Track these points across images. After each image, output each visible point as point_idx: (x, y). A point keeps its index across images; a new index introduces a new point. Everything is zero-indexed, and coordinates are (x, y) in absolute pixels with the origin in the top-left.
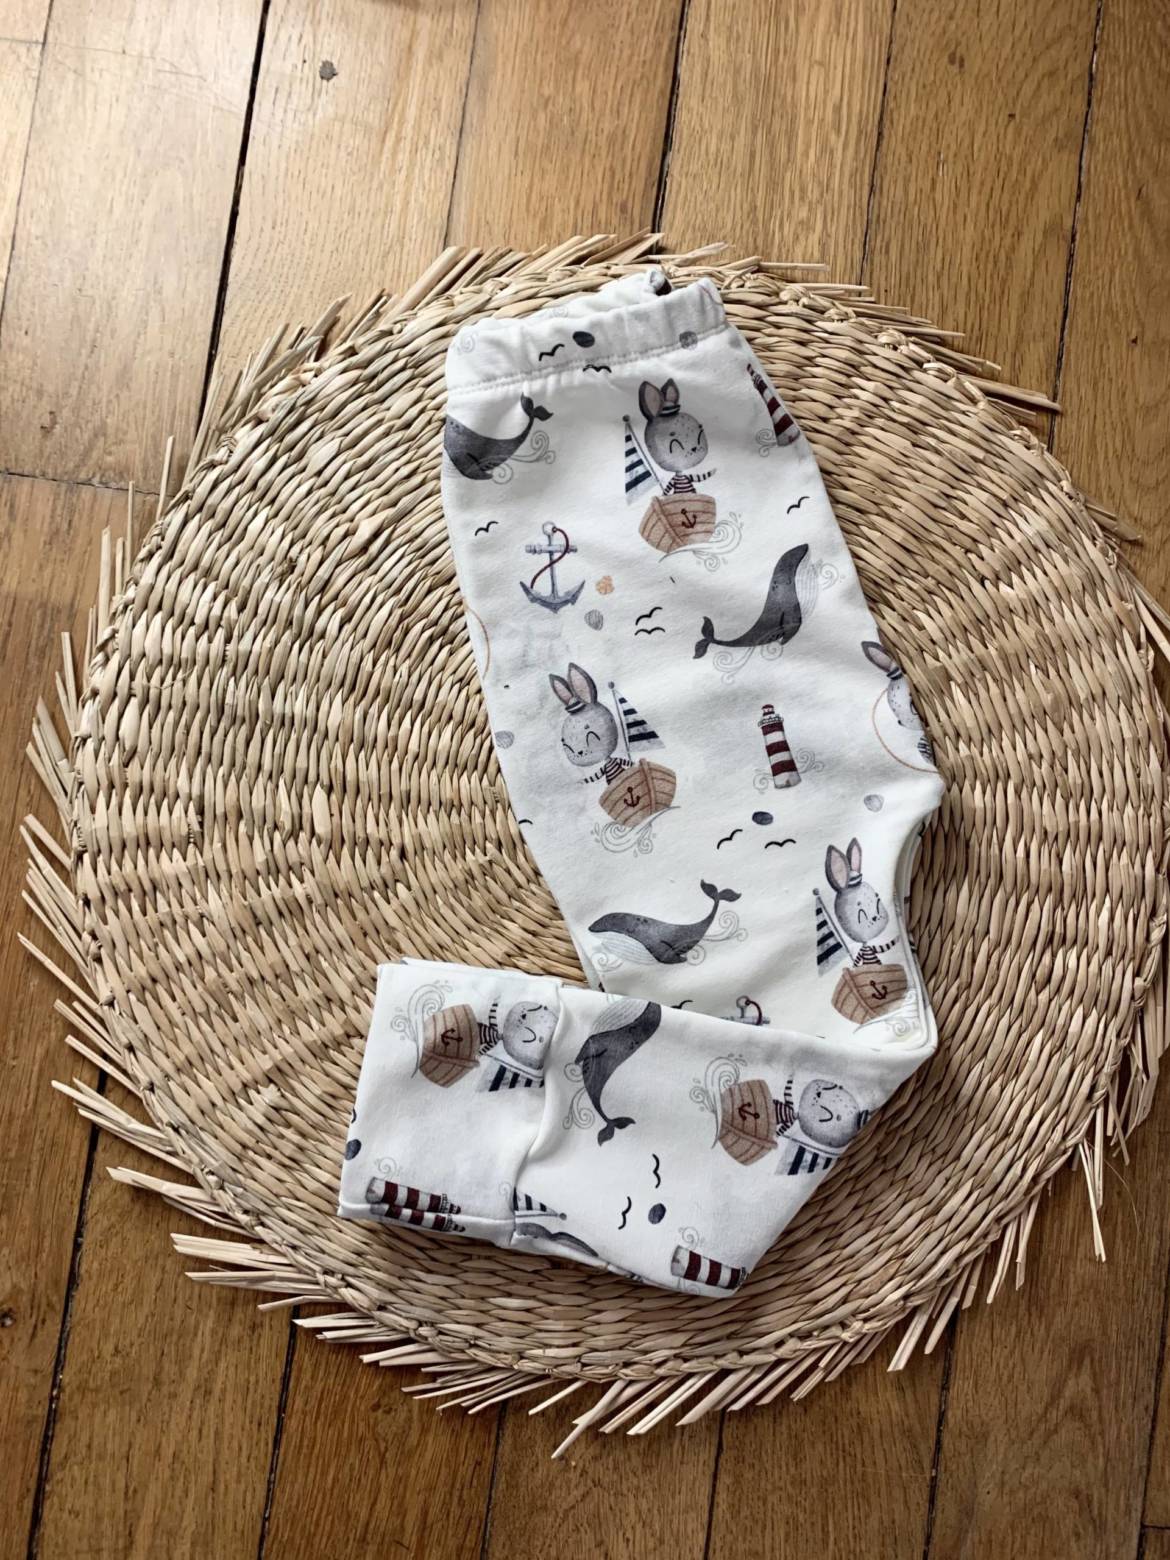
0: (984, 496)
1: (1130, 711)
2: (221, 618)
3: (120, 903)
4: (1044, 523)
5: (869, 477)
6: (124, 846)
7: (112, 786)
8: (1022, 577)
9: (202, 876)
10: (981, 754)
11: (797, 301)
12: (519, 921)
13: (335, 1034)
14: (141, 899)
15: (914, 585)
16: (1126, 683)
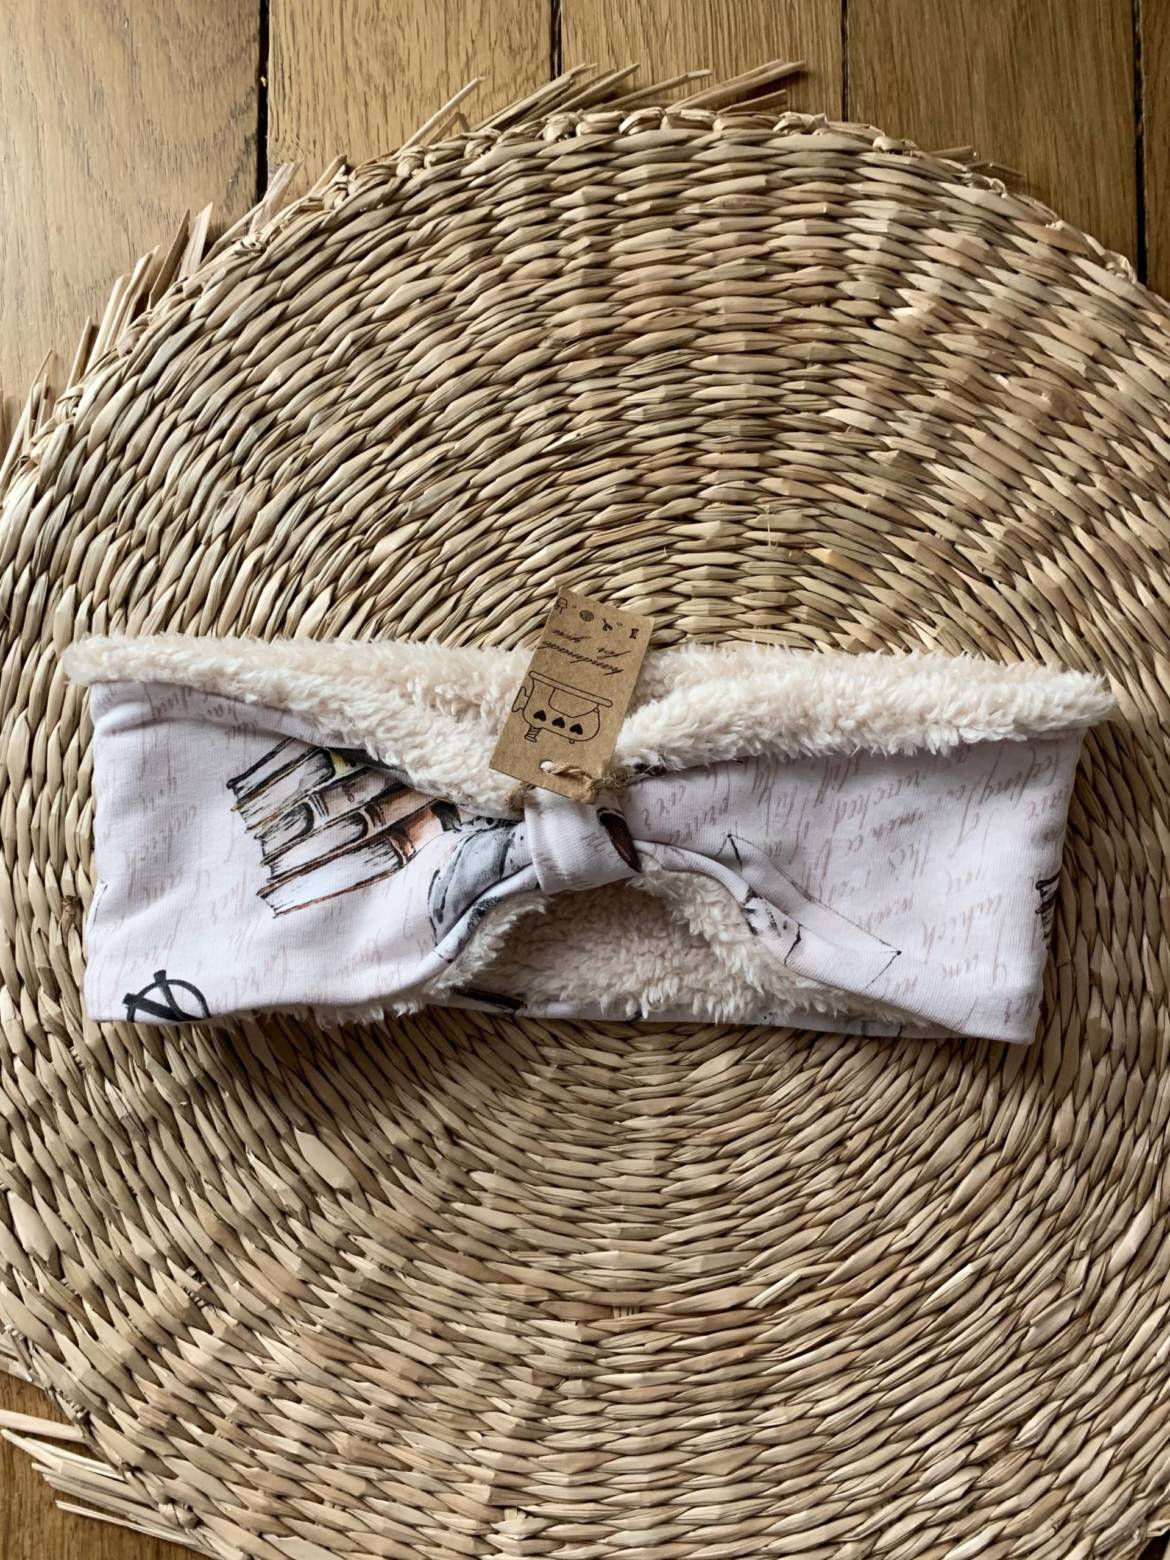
0: (800, 225)
1: (1148, 344)
2: (40, 1024)
3: (176, 1441)
4: (891, 204)
5: (656, 301)
6: (128, 1371)
7: (61, 1313)
8: (911, 286)
9: (246, 1335)
10: (1019, 519)
11: (422, 166)
12: (645, 1110)
13: (535, 1397)
14: (195, 1417)
15: (801, 385)
16: (1118, 313)
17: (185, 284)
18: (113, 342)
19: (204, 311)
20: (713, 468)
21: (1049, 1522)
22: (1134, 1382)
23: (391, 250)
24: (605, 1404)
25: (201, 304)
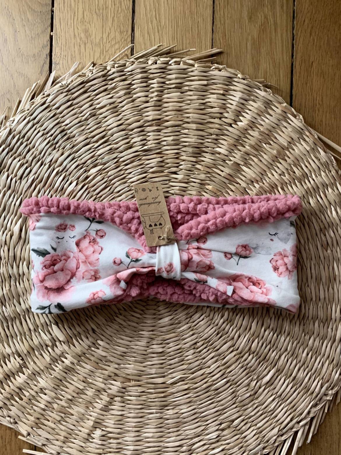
0: (215, 96)
1: (304, 140)
3: (12, 401)
4: (240, 93)
5: (173, 113)
6: (1, 382)
8: (243, 116)
9: (33, 376)
10: (264, 184)
11: (114, 67)
12: (145, 329)
13: (108, 400)
14: (18, 396)
15: (209, 140)
16: (298, 131)
17: (46, 93)
18: (24, 106)
19: (50, 101)
20: (184, 160)
21: (237, 447)
22: (264, 414)
23: (103, 90)
24: (126, 404)
25: (50, 99)
